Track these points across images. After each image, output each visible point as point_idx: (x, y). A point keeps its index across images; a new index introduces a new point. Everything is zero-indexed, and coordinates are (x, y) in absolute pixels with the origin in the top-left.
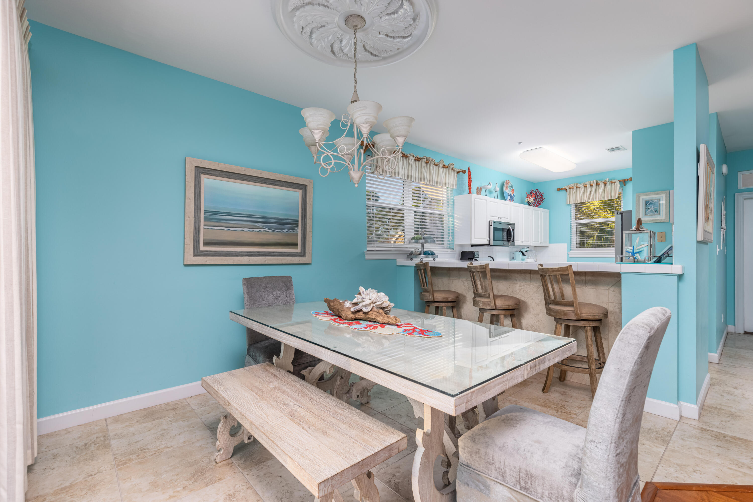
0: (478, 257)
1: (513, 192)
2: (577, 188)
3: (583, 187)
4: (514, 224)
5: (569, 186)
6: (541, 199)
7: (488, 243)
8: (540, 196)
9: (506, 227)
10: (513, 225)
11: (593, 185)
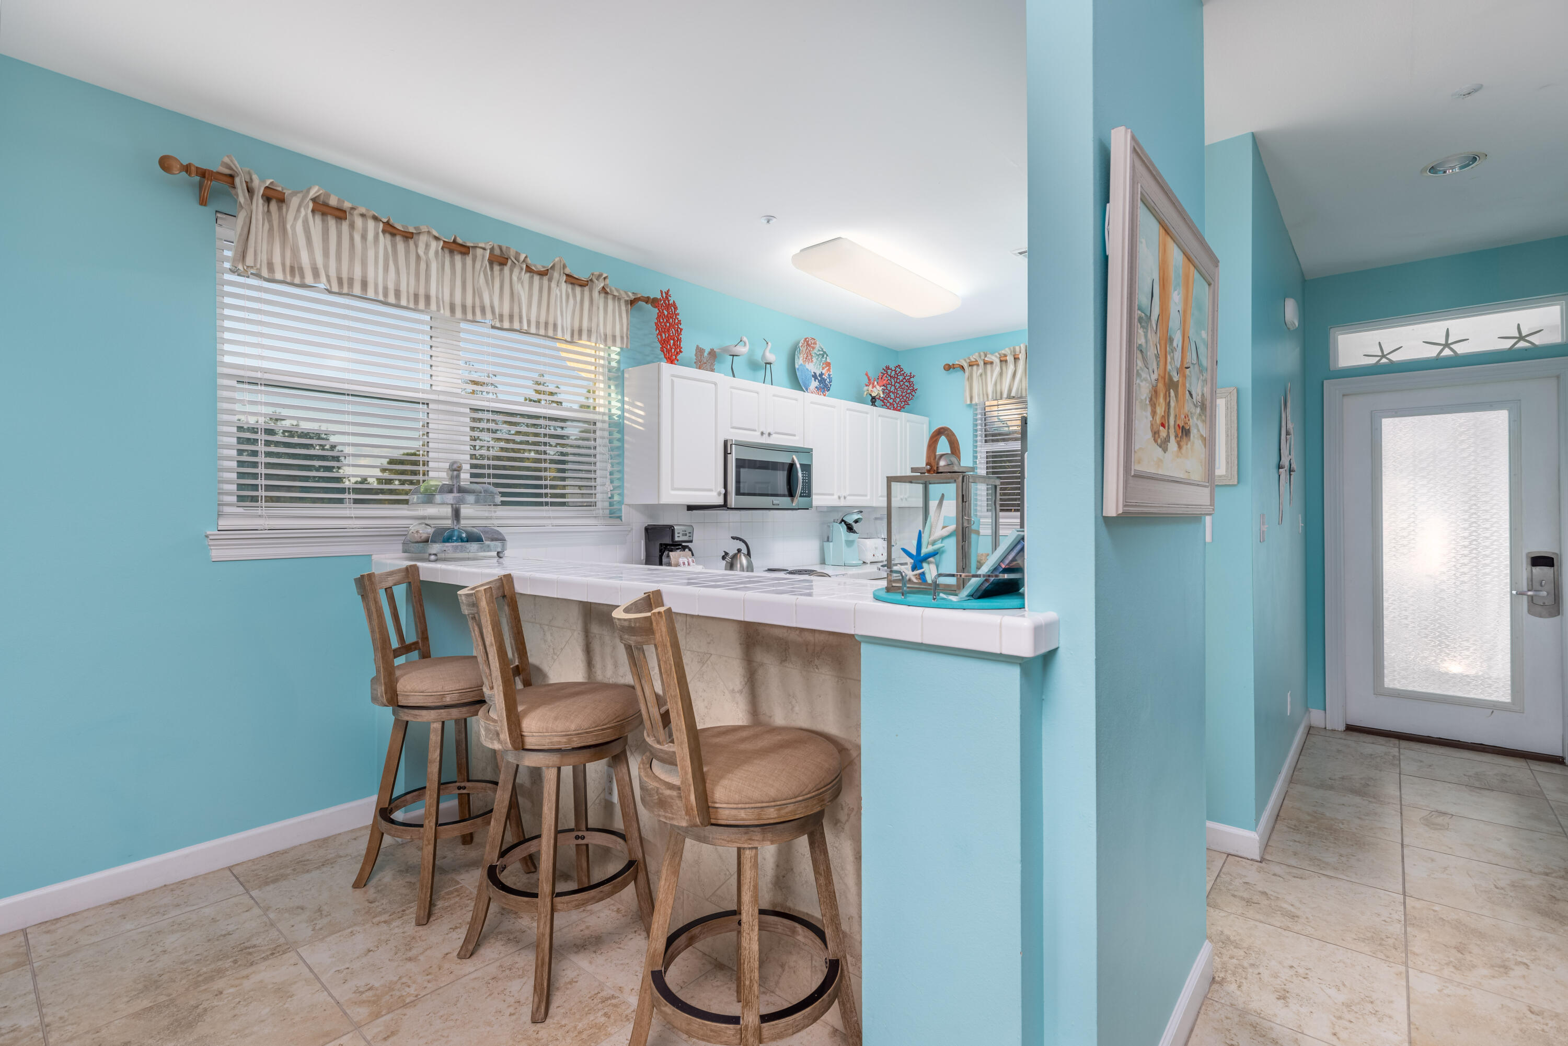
0: (691, 541)
1: (829, 370)
2: (985, 364)
3: (998, 361)
4: (812, 450)
5: (969, 358)
6: (909, 391)
7: (720, 501)
8: (906, 384)
9: (784, 459)
10: (808, 452)
11: (1020, 356)
